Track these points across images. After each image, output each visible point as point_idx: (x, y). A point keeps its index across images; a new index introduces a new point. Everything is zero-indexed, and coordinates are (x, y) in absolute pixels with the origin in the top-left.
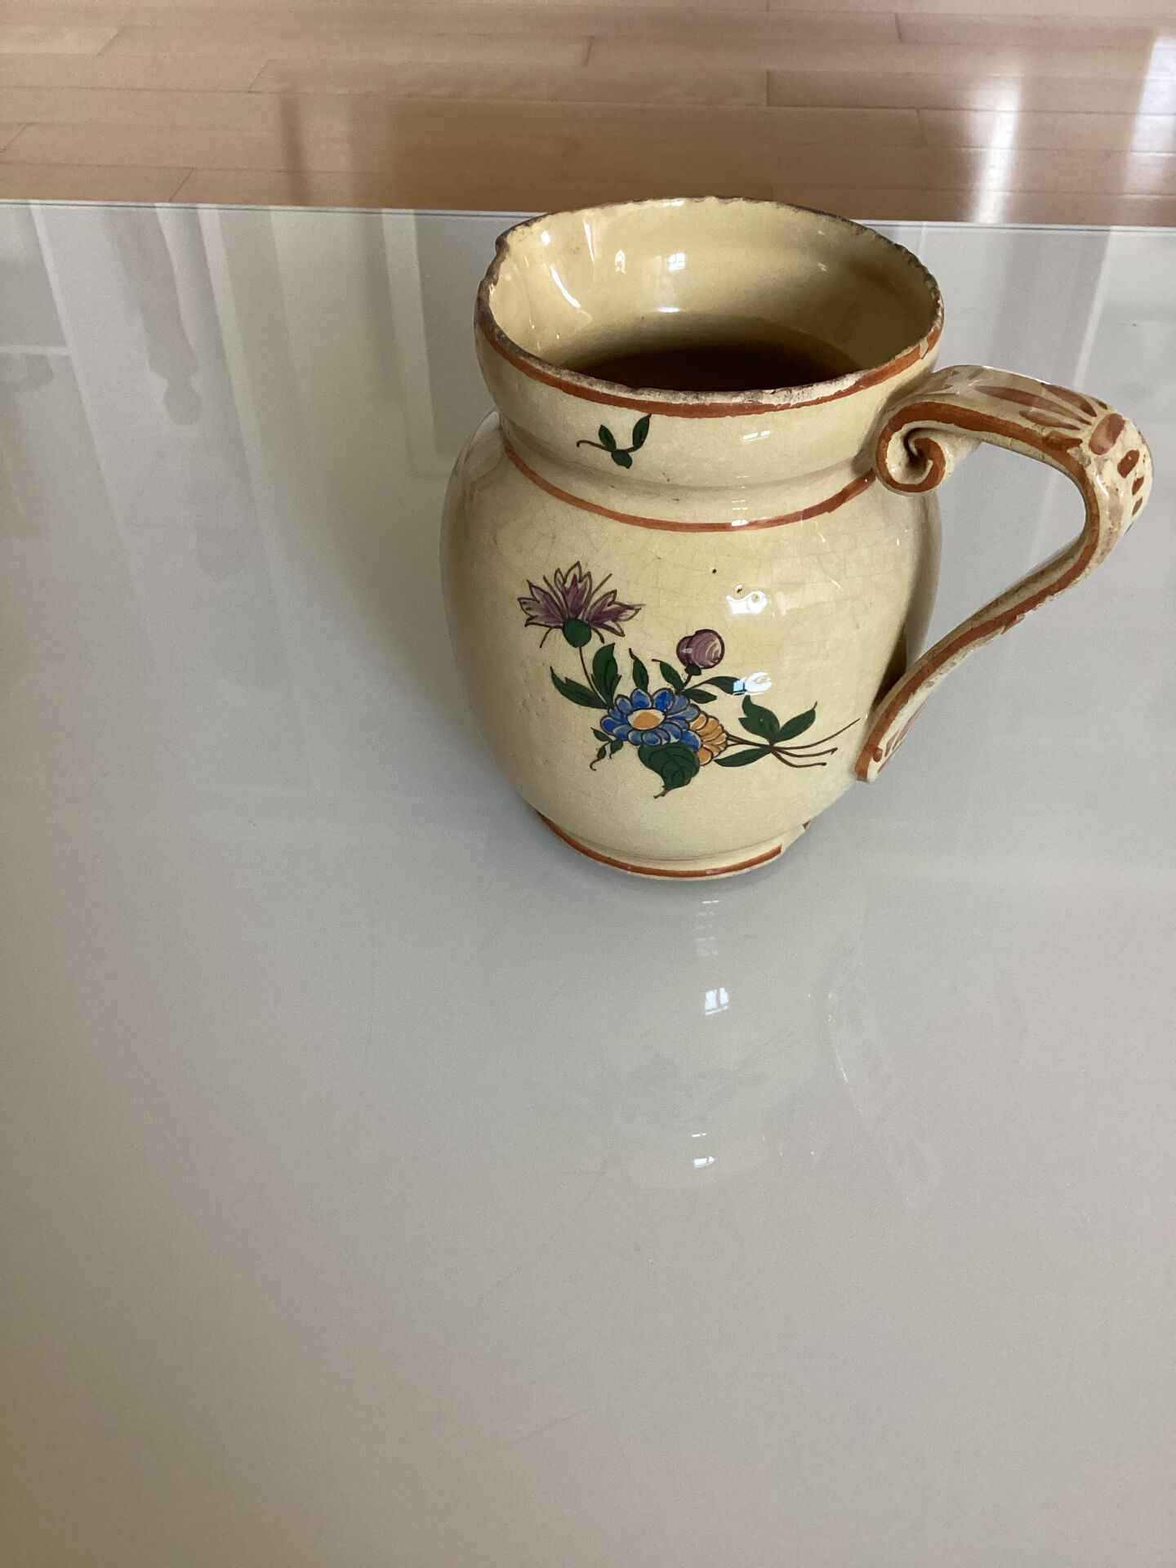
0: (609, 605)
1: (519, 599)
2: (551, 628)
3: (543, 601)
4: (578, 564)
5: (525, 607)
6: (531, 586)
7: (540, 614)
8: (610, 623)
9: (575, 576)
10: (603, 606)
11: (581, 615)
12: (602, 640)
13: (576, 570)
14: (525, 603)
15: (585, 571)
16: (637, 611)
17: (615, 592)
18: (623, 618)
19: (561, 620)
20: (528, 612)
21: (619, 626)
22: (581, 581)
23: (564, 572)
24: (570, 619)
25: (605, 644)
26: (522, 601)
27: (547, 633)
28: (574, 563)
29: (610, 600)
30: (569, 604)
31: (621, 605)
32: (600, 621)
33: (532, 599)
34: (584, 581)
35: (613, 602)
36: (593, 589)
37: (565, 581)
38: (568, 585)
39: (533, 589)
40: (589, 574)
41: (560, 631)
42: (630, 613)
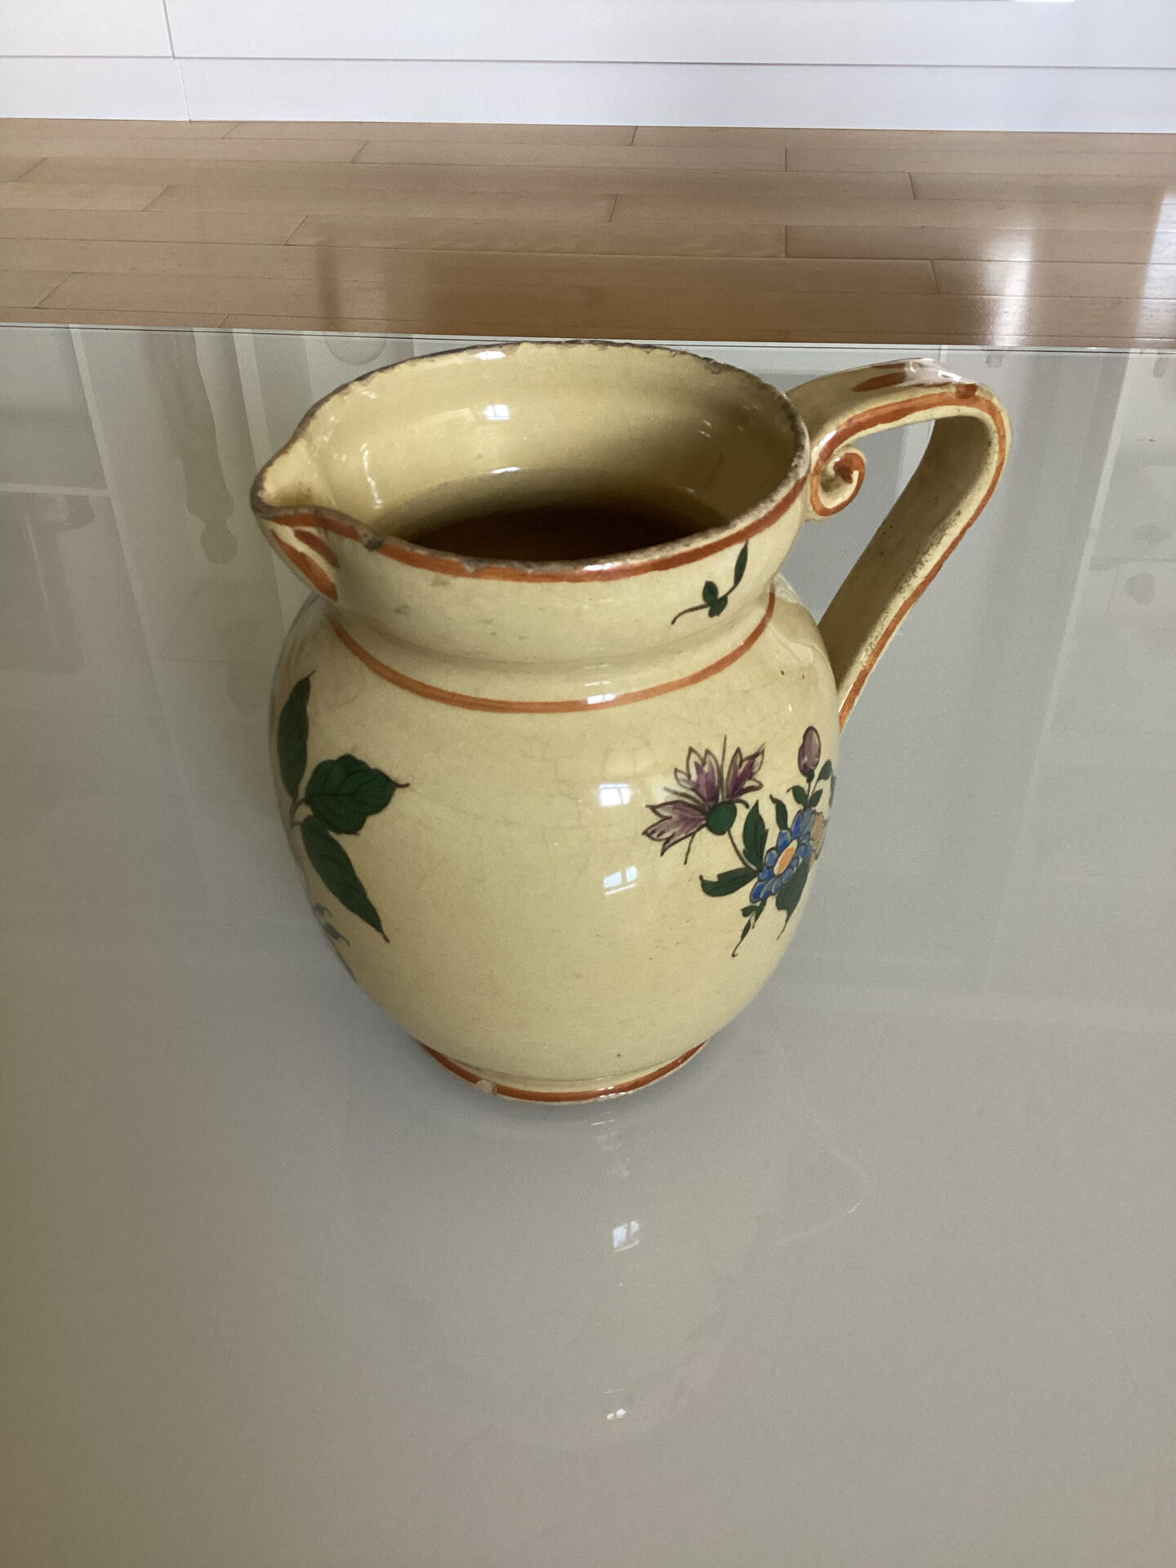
0: (740, 766)
1: (645, 833)
2: (693, 834)
3: (675, 813)
4: (691, 750)
5: (655, 836)
6: (654, 808)
7: (676, 830)
8: (748, 784)
9: (696, 764)
10: (735, 772)
11: (720, 797)
12: (747, 806)
13: (694, 758)
14: (653, 832)
15: (702, 753)
16: (763, 753)
17: (738, 751)
18: (756, 768)
19: (702, 817)
20: (661, 837)
21: (755, 780)
22: (704, 764)
23: (683, 767)
24: (712, 809)
25: (751, 807)
26: (649, 831)
27: (690, 843)
28: (686, 753)
29: (739, 760)
30: (705, 796)
31: (748, 758)
32: (739, 788)
33: (661, 821)
34: (707, 760)
35: (742, 761)
36: (720, 762)
37: (689, 776)
38: (694, 777)
39: (659, 810)
40: (708, 752)
41: (705, 830)
42: (758, 759)
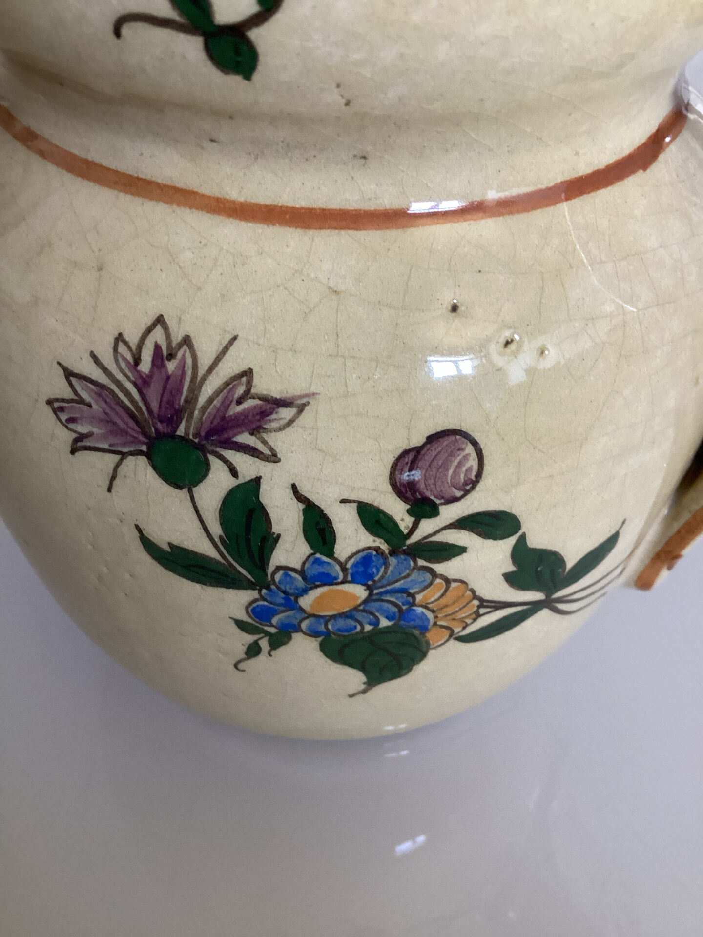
0: (239, 402)
1: (50, 402)
2: (124, 456)
3: (97, 404)
4: (160, 320)
5: (64, 417)
6: (69, 374)
7: (96, 431)
8: (244, 438)
9: (157, 347)
10: (226, 405)
11: (182, 427)
12: (234, 473)
13: (158, 335)
14: (62, 409)
15: (177, 338)
16: (301, 409)
17: (248, 374)
18: (274, 425)
19: (141, 438)
20: (71, 426)
21: (264, 442)
22: (171, 356)
23: (133, 338)
24: (160, 436)
25: (241, 480)
26: (56, 405)
27: (117, 466)
28: (149, 321)
29: (241, 390)
30: (155, 406)
31: (265, 399)
32: (225, 436)
33: (72, 401)
34: (180, 354)
35: (247, 394)
36: (201, 372)
37: (137, 361)
38: (145, 366)
39: (73, 380)
40: (187, 341)
41: (142, 461)
42: (286, 413)
